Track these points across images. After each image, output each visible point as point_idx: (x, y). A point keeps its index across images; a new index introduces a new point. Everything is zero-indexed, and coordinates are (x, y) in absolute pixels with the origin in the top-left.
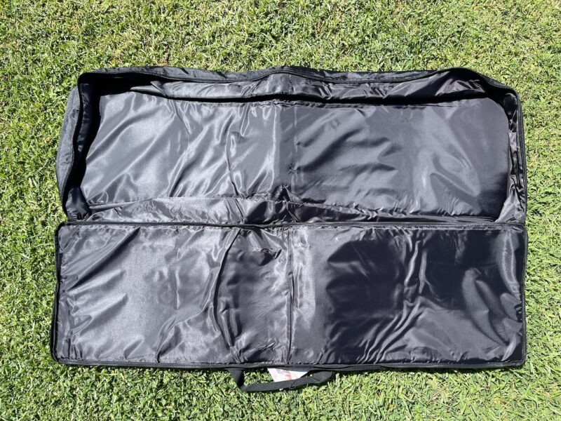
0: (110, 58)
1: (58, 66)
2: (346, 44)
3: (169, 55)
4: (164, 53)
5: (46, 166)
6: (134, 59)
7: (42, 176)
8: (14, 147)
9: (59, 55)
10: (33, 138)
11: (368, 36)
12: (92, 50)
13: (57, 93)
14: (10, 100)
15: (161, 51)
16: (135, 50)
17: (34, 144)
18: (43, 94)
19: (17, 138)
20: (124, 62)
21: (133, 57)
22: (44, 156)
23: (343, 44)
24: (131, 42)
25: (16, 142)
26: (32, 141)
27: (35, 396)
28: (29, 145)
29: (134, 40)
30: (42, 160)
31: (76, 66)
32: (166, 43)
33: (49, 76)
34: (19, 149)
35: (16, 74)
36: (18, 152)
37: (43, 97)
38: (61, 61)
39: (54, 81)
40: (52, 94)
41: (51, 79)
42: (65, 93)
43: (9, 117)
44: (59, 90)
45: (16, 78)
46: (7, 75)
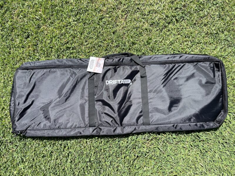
0: (101, 11)
1: (77, 8)
2: (209, 32)
3: (127, 16)
4: (125, 15)
5: (62, 52)
6: (111, 14)
7: (58, 56)
8: (49, 40)
9: (78, 3)
10: (59, 38)
11: (220, 31)
12: (94, 5)
13: (74, 20)
14: (52, 17)
15: (124, 13)
16: (112, 10)
17: (58, 41)
18: (67, 19)
19: (51, 36)
20: (106, 14)
21: (111, 12)
22: (62, 48)
23: (208, 32)
24: (112, 6)
25: (50, 37)
26: (58, 39)
27: (35, 151)
28: (56, 41)
29: (114, 5)
30: (61, 49)
31: (85, 10)
32: (127, 10)
33: (72, 11)
34: (51, 41)
35: (57, 6)
36: (51, 42)
37: (67, 20)
38: (79, 6)
39: (73, 14)
40: (71, 20)
41: (72, 13)
42: (77, 21)
43: (50, 25)
44: (74, 19)
45: (57, 8)
46: (53, 6)
